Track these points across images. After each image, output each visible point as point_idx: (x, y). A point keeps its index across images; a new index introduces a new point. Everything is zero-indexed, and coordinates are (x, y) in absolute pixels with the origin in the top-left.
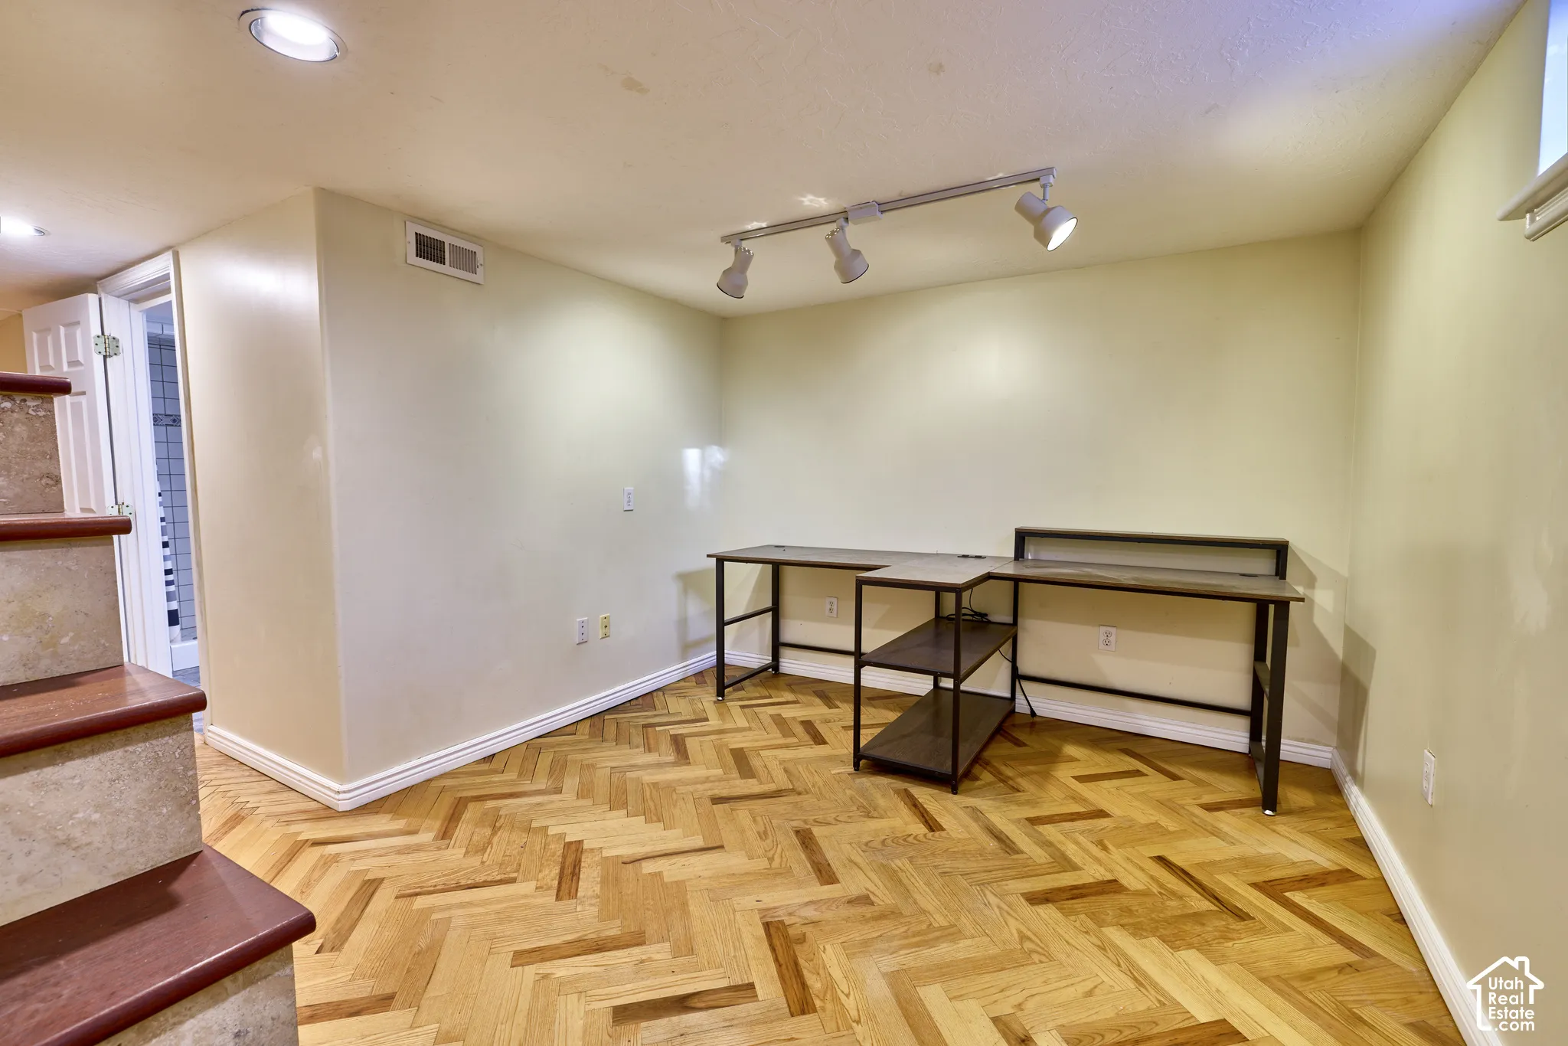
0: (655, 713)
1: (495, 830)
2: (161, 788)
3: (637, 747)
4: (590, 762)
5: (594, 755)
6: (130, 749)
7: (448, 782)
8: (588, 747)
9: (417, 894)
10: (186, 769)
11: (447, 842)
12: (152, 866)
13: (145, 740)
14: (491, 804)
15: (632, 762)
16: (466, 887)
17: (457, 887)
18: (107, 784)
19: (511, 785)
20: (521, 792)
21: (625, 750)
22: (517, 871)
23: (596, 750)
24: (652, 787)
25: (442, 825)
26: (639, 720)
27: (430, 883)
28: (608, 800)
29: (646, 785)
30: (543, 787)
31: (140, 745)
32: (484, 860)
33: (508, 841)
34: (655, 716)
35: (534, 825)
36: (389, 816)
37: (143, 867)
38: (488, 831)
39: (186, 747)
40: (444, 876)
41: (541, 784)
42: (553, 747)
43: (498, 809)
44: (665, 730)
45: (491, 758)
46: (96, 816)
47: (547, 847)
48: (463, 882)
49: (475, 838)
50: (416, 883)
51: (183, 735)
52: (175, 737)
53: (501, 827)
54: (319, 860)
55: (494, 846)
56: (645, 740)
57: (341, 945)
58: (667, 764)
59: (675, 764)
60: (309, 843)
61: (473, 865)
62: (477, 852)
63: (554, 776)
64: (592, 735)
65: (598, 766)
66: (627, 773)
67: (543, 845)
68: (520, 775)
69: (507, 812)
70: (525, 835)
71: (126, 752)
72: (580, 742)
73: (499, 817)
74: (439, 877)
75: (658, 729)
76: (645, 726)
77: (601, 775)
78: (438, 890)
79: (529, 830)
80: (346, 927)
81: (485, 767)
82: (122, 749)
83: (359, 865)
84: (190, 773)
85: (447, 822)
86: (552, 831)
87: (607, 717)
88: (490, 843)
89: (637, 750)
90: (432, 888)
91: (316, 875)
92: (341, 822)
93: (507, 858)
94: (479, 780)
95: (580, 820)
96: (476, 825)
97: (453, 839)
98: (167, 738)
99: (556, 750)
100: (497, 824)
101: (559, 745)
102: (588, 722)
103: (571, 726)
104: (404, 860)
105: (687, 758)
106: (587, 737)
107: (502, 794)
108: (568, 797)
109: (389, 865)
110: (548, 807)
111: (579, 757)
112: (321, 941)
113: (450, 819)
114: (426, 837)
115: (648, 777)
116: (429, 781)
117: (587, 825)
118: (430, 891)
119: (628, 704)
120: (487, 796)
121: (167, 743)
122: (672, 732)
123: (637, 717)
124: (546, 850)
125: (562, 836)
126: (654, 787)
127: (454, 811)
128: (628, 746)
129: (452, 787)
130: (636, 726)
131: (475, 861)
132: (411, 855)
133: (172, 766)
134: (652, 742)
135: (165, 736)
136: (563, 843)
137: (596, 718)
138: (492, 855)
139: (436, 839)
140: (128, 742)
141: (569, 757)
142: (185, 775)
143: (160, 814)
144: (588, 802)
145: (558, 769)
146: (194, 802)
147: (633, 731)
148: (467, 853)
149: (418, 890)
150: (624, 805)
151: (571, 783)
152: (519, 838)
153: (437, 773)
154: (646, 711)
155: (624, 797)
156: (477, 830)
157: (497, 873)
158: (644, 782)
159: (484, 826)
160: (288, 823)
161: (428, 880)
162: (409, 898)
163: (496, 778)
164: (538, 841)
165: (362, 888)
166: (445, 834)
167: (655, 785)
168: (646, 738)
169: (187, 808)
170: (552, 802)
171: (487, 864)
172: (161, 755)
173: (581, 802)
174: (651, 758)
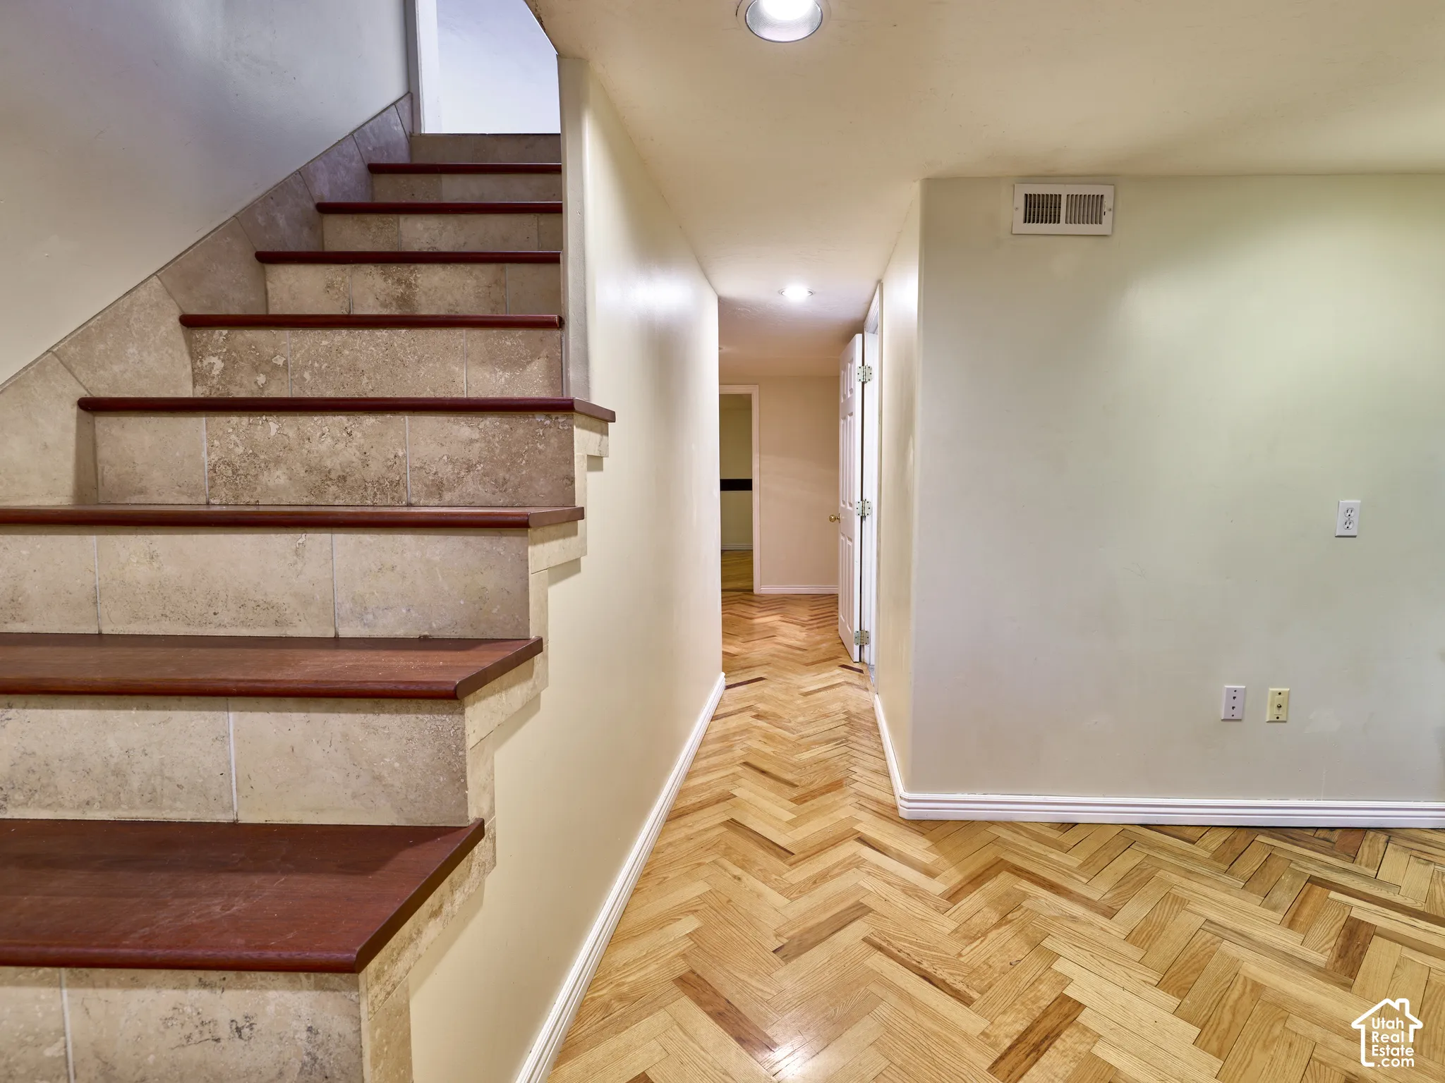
0: (1348, 866)
1: (1003, 920)
2: (439, 758)
3: (1274, 909)
4: (1185, 894)
5: (1195, 886)
6: (420, 716)
7: (1005, 834)
8: (1197, 870)
9: (880, 948)
10: (458, 749)
11: (949, 904)
12: (432, 824)
13: (430, 712)
14: (1025, 886)
15: (1246, 929)
16: (924, 974)
17: (916, 966)
18: (405, 741)
19: (1064, 873)
20: (1065, 889)
21: (1252, 903)
22: (982, 993)
23: (1209, 882)
24: (1249, 988)
25: (961, 881)
26: (1310, 865)
27: (900, 944)
28: (1166, 967)
29: (1241, 980)
30: (1095, 896)
31: (427, 716)
32: (964, 953)
33: (1004, 946)
34: (1345, 871)
35: (1047, 943)
36: (929, 844)
37: (425, 821)
38: (995, 918)
39: (459, 729)
40: (916, 944)
41: (1098, 891)
42: (1151, 847)
43: (1025, 896)
44: (1346, 905)
45: (1070, 826)
46: (397, 765)
47: (1036, 984)
48: (925, 965)
49: (976, 920)
50: (889, 935)
51: (457, 718)
52: (451, 716)
53: (1010, 921)
54: (850, 857)
55: (986, 941)
56: (1296, 904)
57: (793, 957)
58: (1306, 964)
59: (1321, 972)
60: (856, 836)
61: (949, 952)
62: (965, 937)
63: (1118, 891)
64: (1217, 856)
65: (1189, 907)
66: (1225, 942)
67: (1034, 978)
68: (1081, 866)
69: (1030, 907)
70: (1026, 949)
71: (417, 718)
72: (1192, 857)
73: (1019, 906)
74: (911, 943)
75: (1333, 895)
76: (1313, 881)
77: (1186, 922)
78: (899, 957)
79: (1035, 945)
80: (810, 942)
81: (1054, 835)
82: (414, 716)
83: (869, 883)
84: (461, 753)
85: (968, 881)
86: (1059, 966)
87: (1261, 838)
88: (985, 934)
89: (1271, 913)
90: (896, 952)
91: (836, 871)
92: (891, 828)
93: (985, 967)
94: (1037, 848)
95: (1105, 973)
96: (988, 904)
97: (957, 906)
98: (445, 716)
99: (1152, 853)
100: (1009, 916)
101: (1162, 849)
102: (1227, 834)
103: (1199, 829)
104: (900, 900)
105: (1353, 974)
106: (1208, 855)
107: (1044, 880)
108: (1117, 928)
109: (887, 898)
110: (1081, 929)
111: (1175, 878)
112: (785, 941)
113: (972, 880)
114: (937, 887)
115: (1255, 967)
116: (992, 823)
117: (1108, 988)
118: (892, 953)
119: (1310, 833)
120: (1028, 872)
121: (445, 720)
122: (1354, 914)
123: (1311, 859)
124: (1032, 988)
125: (1065, 980)
126: (1252, 990)
127: (983, 872)
128: (1259, 900)
129: (1005, 842)
130: (1297, 875)
131: (953, 947)
132: (910, 899)
133: (448, 742)
134: (1306, 911)
135: (442, 714)
136: (1059, 992)
137: (1243, 833)
138: (974, 953)
139: (942, 895)
140: (418, 711)
141: (1161, 872)
142: (457, 753)
143: (438, 781)
144: (1133, 952)
145: (1132, 883)
146: (462, 780)
147: (1287, 879)
148: (956, 931)
149: (884, 944)
150: (1182, 991)
151: (1134, 912)
152: (1018, 948)
153: (1002, 819)
154: (1335, 856)
155: (1192, 978)
156: (985, 910)
157: (961, 978)
158: (1241, 972)
159: (996, 909)
160: (862, 808)
161: (900, 939)
162: (871, 948)
163: (1055, 856)
164: (1035, 965)
165: (851, 908)
166: (954, 896)
167: (1257, 988)
168: (1301, 901)
169: (457, 784)
170: (1091, 924)
171: (962, 959)
172: (440, 729)
173: (1128, 949)
174: (1288, 940)
